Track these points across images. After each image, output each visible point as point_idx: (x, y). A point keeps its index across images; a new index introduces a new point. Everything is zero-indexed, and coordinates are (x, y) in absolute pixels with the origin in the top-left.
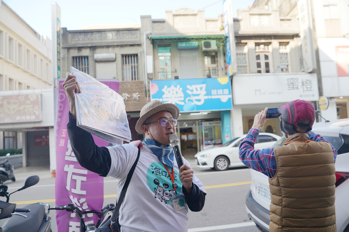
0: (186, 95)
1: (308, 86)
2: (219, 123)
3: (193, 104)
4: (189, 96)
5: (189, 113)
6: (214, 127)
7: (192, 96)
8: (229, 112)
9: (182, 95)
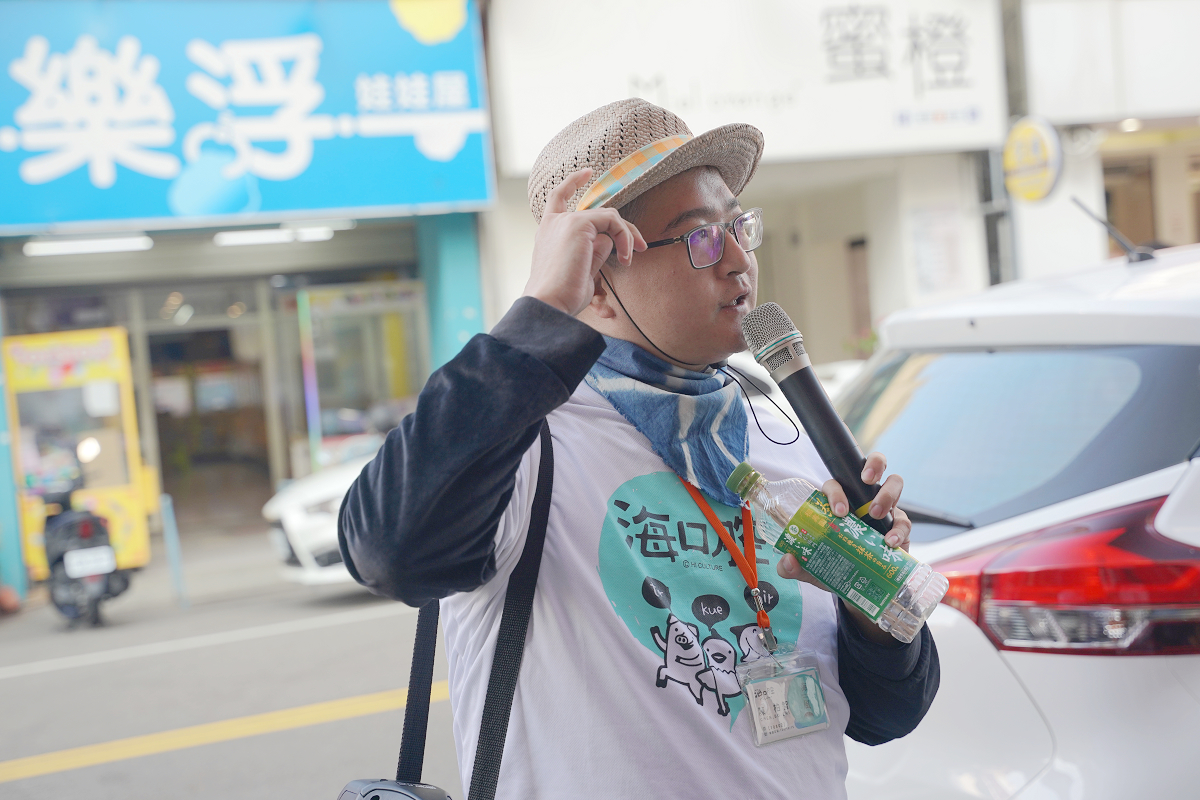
0: (189, 112)
1: (943, 59)
2: (407, 294)
3: (234, 170)
4: (210, 114)
5: (207, 233)
6: (376, 319)
7: (226, 119)
8: (469, 224)
9: (160, 107)
